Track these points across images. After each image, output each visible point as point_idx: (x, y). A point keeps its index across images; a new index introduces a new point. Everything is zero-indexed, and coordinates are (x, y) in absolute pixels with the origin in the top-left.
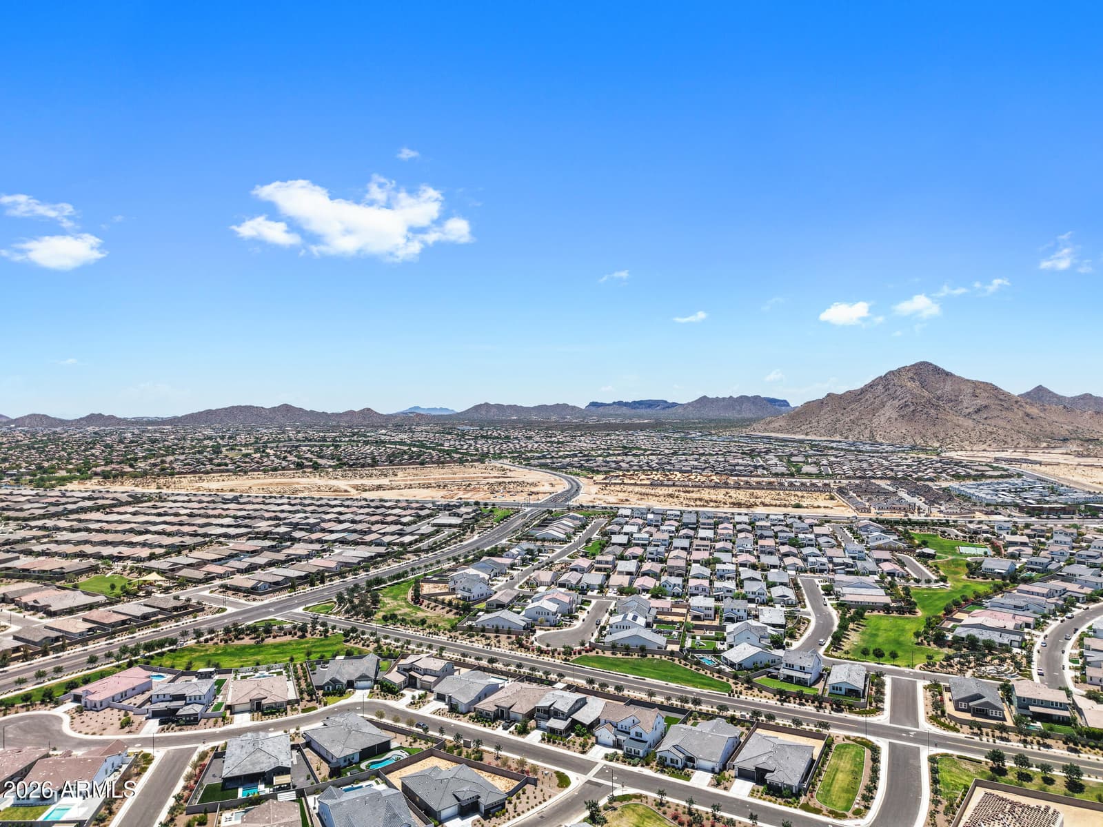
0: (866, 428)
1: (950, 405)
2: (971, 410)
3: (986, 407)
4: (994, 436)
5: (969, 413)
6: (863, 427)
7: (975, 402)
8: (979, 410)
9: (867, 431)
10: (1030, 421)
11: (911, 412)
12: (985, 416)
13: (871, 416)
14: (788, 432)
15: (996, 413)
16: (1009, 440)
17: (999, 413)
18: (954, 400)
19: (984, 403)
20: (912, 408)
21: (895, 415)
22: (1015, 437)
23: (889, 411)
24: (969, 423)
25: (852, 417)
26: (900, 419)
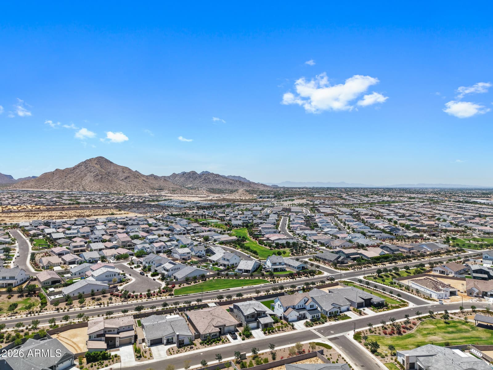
0: (80, 186)
1: (114, 175)
2: (123, 178)
3: (128, 177)
4: (137, 188)
5: (123, 179)
6: (78, 185)
7: (124, 175)
8: (126, 178)
9: (81, 187)
10: (145, 183)
11: (100, 178)
12: (129, 180)
13: (80, 180)
14: (37, 188)
15: (133, 179)
16: (143, 189)
17: (134, 179)
18: (115, 174)
19: (128, 175)
20: (100, 177)
21: (92, 180)
22: (145, 188)
23: (89, 178)
24: (123, 183)
25: (71, 181)
26: (96, 181)
